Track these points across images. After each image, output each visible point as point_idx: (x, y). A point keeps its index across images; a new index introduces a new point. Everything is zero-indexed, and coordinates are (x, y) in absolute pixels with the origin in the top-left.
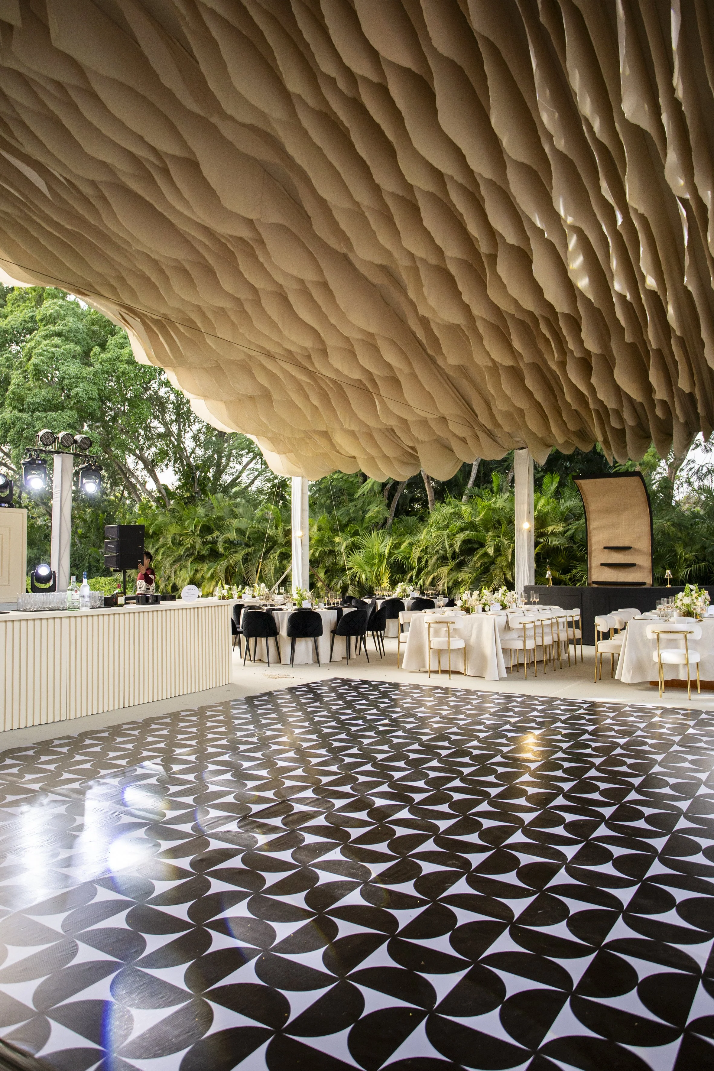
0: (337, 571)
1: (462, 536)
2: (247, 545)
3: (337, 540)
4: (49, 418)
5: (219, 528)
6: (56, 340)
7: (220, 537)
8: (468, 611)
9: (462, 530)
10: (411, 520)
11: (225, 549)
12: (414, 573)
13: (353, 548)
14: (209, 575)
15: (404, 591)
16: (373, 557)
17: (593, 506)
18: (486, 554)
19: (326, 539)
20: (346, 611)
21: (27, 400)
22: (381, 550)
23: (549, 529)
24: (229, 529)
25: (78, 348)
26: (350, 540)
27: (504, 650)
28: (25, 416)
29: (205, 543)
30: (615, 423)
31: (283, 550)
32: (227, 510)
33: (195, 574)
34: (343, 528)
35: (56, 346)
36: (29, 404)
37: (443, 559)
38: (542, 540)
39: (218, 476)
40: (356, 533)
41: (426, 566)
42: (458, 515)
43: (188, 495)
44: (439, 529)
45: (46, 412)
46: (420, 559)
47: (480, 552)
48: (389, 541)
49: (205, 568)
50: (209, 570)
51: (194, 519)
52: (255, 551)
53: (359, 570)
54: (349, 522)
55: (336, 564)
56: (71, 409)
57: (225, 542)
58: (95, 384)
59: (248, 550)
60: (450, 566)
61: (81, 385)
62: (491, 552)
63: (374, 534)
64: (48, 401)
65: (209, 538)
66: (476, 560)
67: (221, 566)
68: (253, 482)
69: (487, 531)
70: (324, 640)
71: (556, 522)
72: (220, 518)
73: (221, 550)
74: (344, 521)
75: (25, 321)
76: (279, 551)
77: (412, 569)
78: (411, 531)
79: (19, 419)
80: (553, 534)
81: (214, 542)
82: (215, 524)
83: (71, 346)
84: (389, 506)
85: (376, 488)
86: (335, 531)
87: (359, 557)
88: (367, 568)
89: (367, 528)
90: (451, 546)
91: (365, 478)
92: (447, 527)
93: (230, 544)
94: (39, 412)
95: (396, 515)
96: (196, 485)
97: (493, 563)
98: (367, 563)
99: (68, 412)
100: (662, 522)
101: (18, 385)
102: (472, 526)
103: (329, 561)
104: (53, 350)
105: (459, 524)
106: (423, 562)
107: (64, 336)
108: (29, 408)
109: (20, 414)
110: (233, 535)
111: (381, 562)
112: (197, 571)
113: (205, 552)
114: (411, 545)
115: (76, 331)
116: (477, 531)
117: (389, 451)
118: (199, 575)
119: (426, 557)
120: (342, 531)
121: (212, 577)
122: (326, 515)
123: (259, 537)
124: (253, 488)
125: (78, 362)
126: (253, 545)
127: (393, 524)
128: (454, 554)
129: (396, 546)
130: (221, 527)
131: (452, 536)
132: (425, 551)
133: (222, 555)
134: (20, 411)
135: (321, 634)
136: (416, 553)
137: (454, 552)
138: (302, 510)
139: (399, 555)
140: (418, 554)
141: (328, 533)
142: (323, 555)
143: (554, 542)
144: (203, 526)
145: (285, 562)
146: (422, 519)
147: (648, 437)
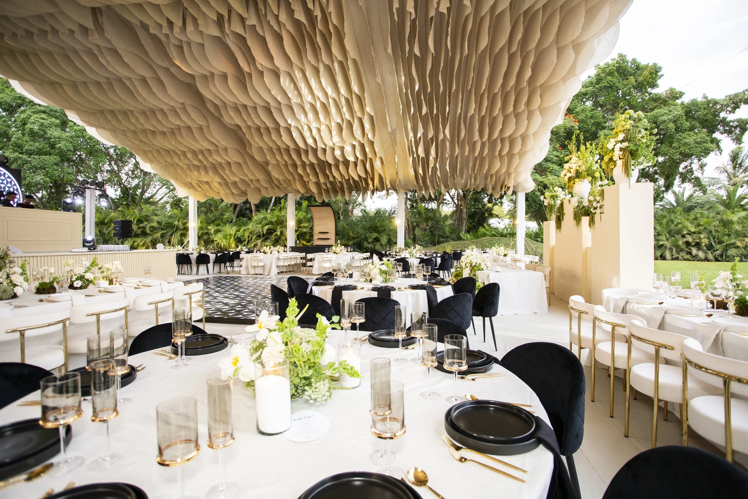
0: (210, 241)
1: (267, 227)
2: (162, 229)
3: (209, 227)
4: (41, 159)
5: (147, 220)
6: (43, 116)
7: (147, 225)
8: (265, 253)
9: (267, 224)
10: (245, 219)
11: (151, 231)
12: (246, 242)
13: (217, 231)
14: (142, 243)
15: (242, 248)
16: (227, 236)
17: (315, 217)
18: (277, 235)
19: (204, 227)
20: (219, 255)
21: (26, 148)
22: (231, 233)
23: (302, 225)
24: (152, 221)
25: (58, 121)
26: (216, 228)
27: (277, 266)
28: (24, 157)
29: (139, 228)
30: (324, 187)
31: (182, 232)
32: (151, 212)
33: (133, 243)
34: (213, 222)
35: (43, 119)
36: (27, 150)
37: (259, 237)
38: (300, 229)
39: (143, 193)
40: (219, 225)
41: (251, 239)
42: (265, 218)
43: (125, 203)
44: (257, 224)
45: (39, 156)
46: (249, 236)
47: (275, 234)
48: (235, 228)
49: (139, 241)
50: (141, 241)
51: (132, 216)
52: (167, 232)
53: (220, 241)
54: (215, 220)
55: (209, 238)
56: (56, 155)
57: (150, 228)
58: (71, 142)
59: (163, 232)
60: (262, 240)
61: (62, 142)
62: (279, 233)
63: (227, 225)
64: (40, 149)
65: (141, 225)
66: (273, 237)
67: (149, 239)
68: (162, 198)
69: (278, 225)
70: (210, 265)
71: (306, 222)
72: (147, 216)
73: (148, 232)
74: (213, 219)
75: (15, 99)
76: (180, 232)
77: (245, 241)
78: (245, 224)
79: (20, 158)
80: (304, 227)
81: (144, 228)
82: (145, 218)
83: (53, 120)
84: (234, 212)
85: (228, 205)
86: (209, 223)
87: (220, 235)
88: (224, 240)
89: (224, 223)
90: (262, 231)
91: (223, 201)
92: (260, 223)
93: (153, 229)
94: (34, 155)
95: (237, 217)
96: (130, 198)
97: (280, 238)
98: (224, 238)
99: (55, 157)
100: (342, 223)
101: (18, 138)
102: (271, 223)
103: (205, 237)
104: (43, 121)
105: (265, 222)
106: (250, 238)
107: (47, 113)
108: (27, 152)
109: (21, 156)
110: (155, 224)
111: (230, 238)
112: (134, 242)
113: (139, 232)
114: (245, 230)
115: (56, 111)
116: (273, 225)
117: (235, 191)
118: (136, 244)
119: (251, 236)
120: (212, 224)
121: (143, 245)
122: (204, 216)
123: (170, 226)
124: (162, 201)
125: (59, 130)
126: (166, 229)
127: (236, 221)
128: (264, 235)
129: (238, 231)
130: (148, 220)
131: (262, 227)
132: (251, 233)
133: (148, 234)
134: (20, 153)
135: (209, 263)
136: (247, 234)
137: (263, 234)
138: (194, 214)
139: (239, 234)
140: (248, 234)
141: (205, 224)
142: (203, 234)
143: (305, 230)
144: (138, 220)
145: (183, 238)
146: (250, 219)
147: (338, 192)
